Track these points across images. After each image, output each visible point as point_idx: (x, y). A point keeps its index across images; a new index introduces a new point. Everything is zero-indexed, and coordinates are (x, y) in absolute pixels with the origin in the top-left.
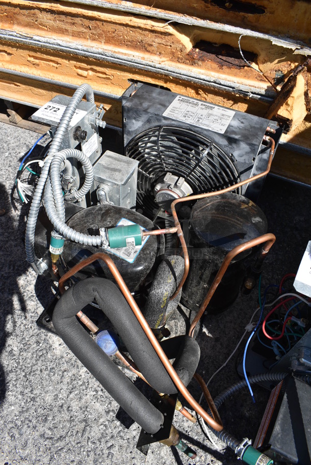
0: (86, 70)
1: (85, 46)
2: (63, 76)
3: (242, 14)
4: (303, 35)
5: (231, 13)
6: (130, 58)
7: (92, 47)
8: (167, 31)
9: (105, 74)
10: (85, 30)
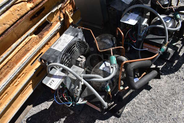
0: (16, 81)
1: (12, 73)
2: (13, 94)
3: (41, 14)
4: (55, 4)
5: (39, 16)
6: (28, 58)
7: (15, 71)
8: (30, 38)
9: (24, 73)
10: (7, 70)
